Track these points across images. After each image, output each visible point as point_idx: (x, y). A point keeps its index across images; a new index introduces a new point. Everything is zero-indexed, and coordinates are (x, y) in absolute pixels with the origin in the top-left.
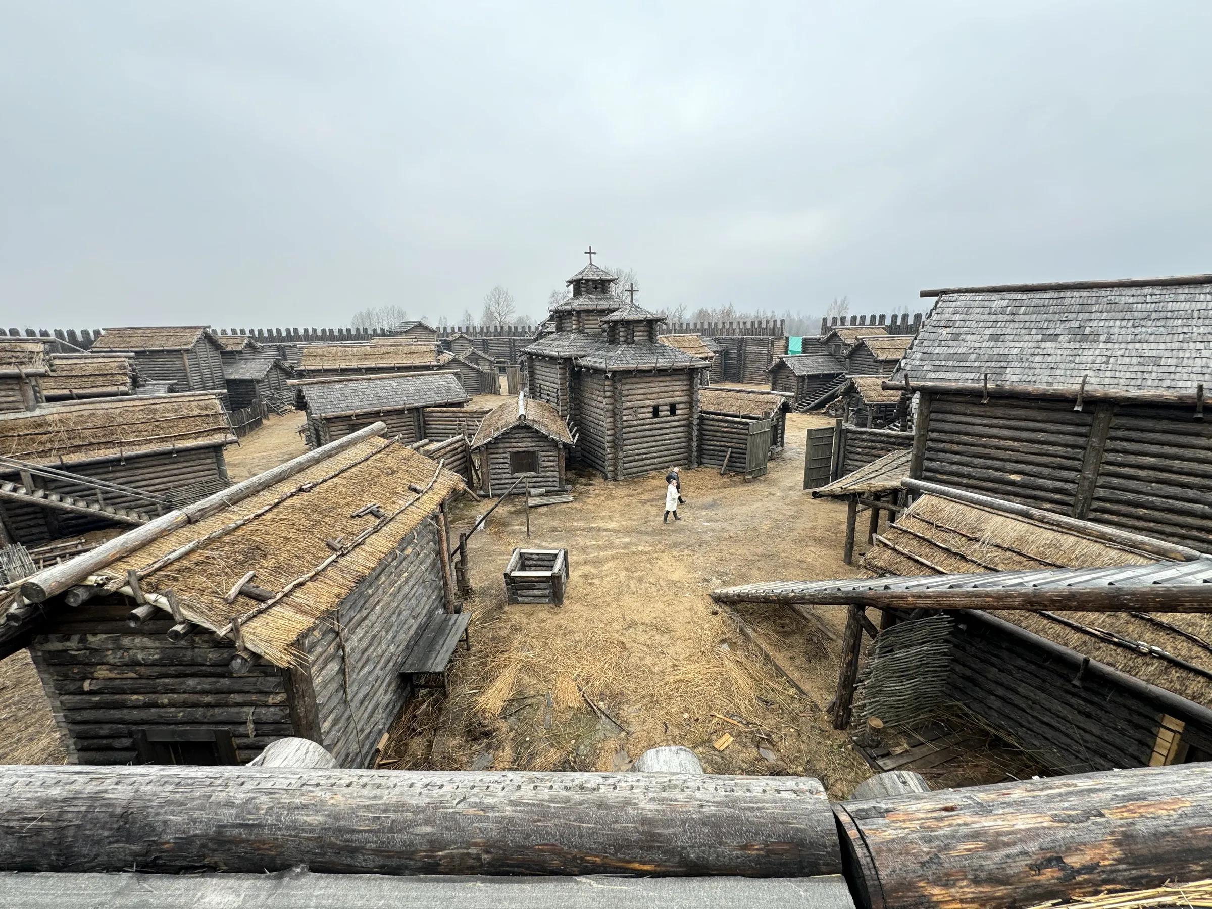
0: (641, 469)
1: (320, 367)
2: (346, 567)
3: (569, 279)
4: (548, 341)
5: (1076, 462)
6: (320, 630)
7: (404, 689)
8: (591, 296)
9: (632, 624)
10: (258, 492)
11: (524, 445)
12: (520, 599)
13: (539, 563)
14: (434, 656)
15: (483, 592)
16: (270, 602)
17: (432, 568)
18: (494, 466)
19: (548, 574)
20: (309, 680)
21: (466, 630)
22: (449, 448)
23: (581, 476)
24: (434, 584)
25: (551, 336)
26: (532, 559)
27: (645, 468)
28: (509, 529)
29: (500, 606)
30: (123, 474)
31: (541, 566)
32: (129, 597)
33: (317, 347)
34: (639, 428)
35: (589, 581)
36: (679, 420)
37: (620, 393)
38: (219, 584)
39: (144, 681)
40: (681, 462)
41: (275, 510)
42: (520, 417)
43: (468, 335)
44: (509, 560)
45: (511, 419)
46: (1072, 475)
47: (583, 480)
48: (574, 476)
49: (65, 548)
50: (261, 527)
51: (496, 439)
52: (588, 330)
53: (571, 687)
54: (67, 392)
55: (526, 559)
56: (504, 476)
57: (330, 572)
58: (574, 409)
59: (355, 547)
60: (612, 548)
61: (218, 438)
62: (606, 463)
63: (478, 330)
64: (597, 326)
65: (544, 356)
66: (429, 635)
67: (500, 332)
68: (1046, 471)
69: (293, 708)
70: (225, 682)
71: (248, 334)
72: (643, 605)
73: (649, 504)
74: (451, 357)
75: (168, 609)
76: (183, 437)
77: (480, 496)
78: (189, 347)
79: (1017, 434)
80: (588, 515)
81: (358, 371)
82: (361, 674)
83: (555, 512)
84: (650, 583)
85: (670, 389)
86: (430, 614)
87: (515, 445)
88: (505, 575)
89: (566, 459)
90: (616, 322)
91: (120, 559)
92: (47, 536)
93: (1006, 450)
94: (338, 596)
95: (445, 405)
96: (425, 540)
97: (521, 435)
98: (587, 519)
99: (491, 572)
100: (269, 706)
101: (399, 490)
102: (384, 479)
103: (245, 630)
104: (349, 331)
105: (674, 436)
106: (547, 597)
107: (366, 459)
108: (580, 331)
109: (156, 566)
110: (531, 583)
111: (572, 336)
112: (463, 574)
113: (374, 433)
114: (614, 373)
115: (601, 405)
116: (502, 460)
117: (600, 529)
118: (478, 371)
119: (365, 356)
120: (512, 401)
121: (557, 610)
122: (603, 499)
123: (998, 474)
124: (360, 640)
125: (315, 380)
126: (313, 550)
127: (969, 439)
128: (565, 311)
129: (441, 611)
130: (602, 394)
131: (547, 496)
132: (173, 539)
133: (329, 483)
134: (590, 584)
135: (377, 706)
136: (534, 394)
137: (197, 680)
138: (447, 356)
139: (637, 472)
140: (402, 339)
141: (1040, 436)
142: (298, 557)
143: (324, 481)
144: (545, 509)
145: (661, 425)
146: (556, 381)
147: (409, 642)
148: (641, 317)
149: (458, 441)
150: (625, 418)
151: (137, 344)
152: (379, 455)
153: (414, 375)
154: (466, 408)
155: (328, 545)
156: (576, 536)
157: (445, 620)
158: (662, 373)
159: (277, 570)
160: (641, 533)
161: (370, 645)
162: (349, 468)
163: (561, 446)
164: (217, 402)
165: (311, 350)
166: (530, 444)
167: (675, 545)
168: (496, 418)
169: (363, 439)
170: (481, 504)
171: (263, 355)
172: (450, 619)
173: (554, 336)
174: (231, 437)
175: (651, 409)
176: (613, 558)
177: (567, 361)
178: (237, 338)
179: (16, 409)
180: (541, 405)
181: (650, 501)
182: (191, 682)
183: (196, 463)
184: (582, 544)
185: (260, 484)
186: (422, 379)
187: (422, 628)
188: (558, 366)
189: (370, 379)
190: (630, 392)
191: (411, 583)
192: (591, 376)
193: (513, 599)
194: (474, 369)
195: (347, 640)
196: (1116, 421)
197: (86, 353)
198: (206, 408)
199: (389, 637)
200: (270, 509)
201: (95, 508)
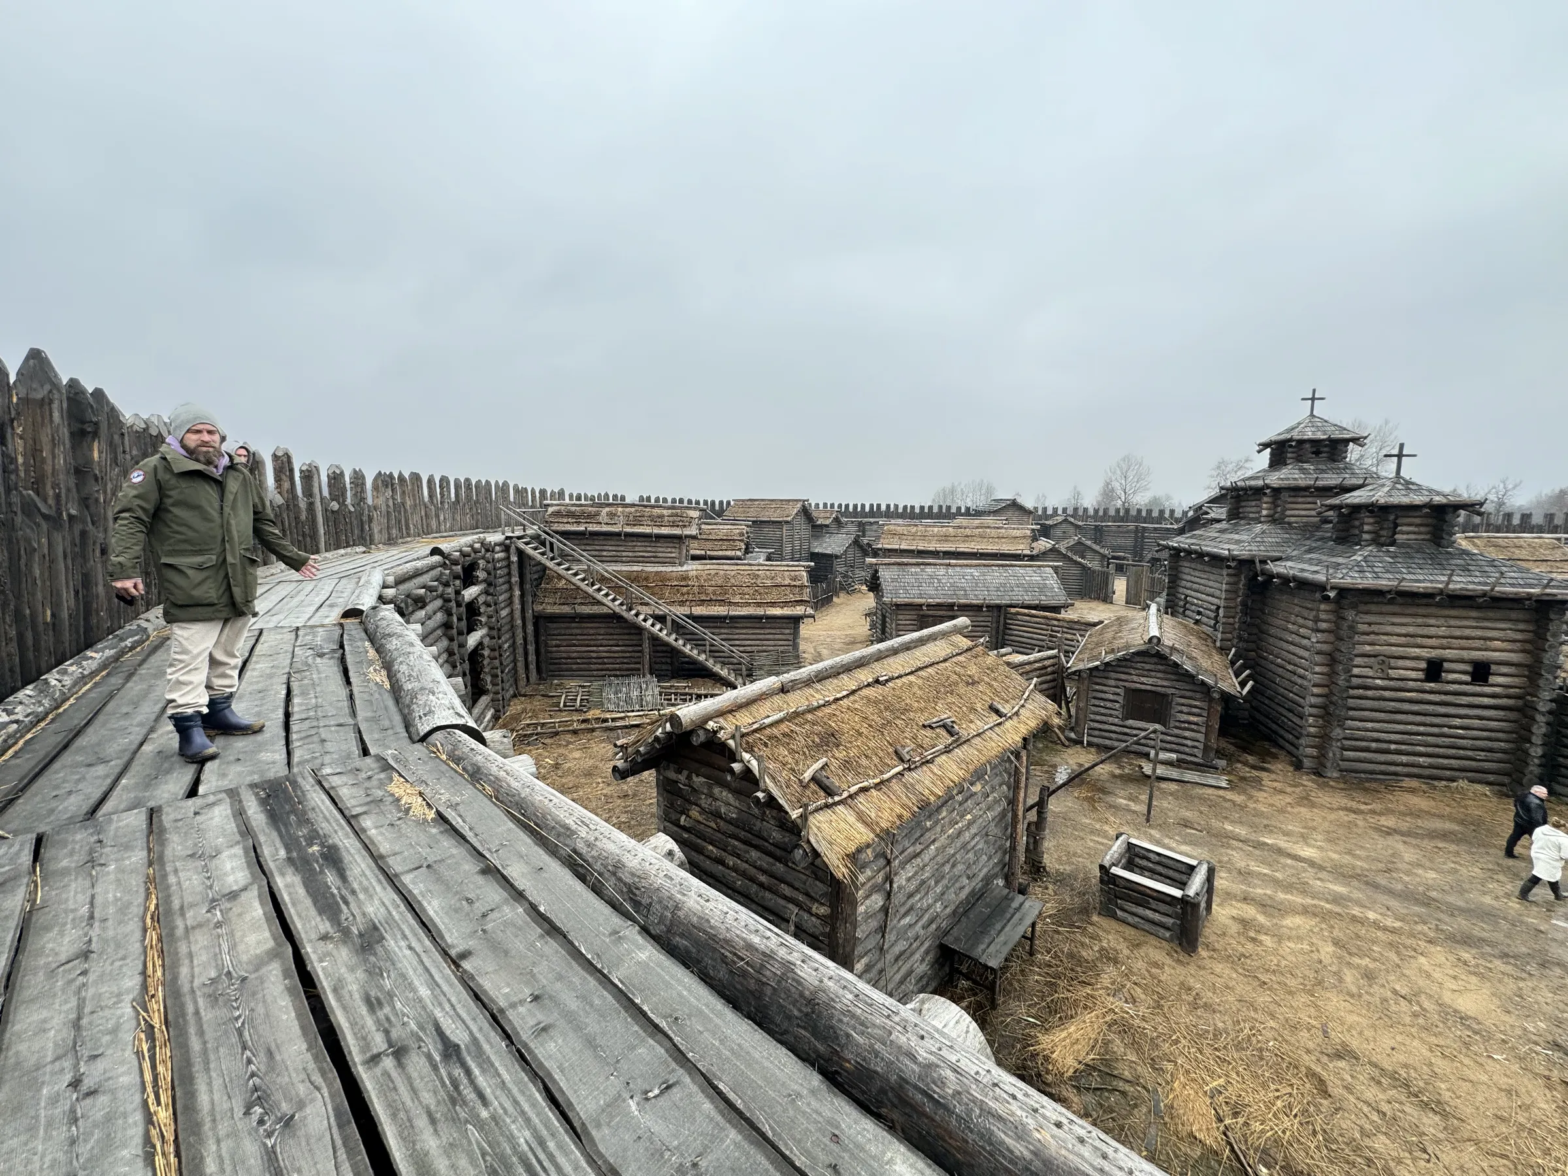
0: (1383, 767)
1: (897, 547)
2: (912, 785)
3: (1265, 439)
4: (1212, 532)
6: (874, 850)
7: (942, 966)
8: (1306, 466)
9: (1343, 1053)
10: (839, 674)
11: (1148, 682)
12: (1119, 912)
13: (1159, 869)
14: (987, 941)
15: (1061, 880)
16: (837, 798)
17: (1000, 820)
18: (1097, 702)
19: (1177, 893)
20: (854, 904)
21: (1033, 925)
22: (1037, 665)
23: (1245, 750)
24: (999, 843)
25: (1218, 526)
26: (1148, 859)
27: (1393, 768)
28: (1110, 799)
29: (1085, 911)
30: (726, 631)
31: (1161, 874)
32: (730, 749)
33: (897, 525)
34: (1387, 694)
35: (1252, 934)
36: (1494, 696)
37: (1351, 628)
38: (797, 763)
39: (720, 835)
40: (1491, 778)
41: (852, 698)
42: (1151, 639)
43: (1074, 518)
44: (1110, 848)
45: (1135, 640)
47: (1251, 759)
48: (1232, 748)
49: (678, 688)
50: (838, 713)
51: (1107, 664)
52: (1293, 519)
53: (1202, 1104)
54: (703, 552)
55: (1137, 855)
56: (1111, 719)
57: (894, 784)
58: (1247, 641)
59: (923, 763)
60: (1304, 892)
61: (799, 610)
62: (1303, 741)
63: (1091, 512)
64: (1313, 513)
65: (1201, 555)
66: (982, 909)
67: (1124, 515)
69: (834, 929)
70: (780, 868)
71: (836, 508)
72: (1374, 1026)
73: (1398, 837)
74: (1049, 546)
75: (756, 773)
76: (773, 604)
77: (1069, 739)
78: (789, 519)
80: (1257, 820)
81: (935, 554)
82: (902, 923)
83: (1192, 798)
84: (1395, 992)
85: (1479, 633)
86: (988, 880)
87: (1135, 678)
88: (1102, 867)
89: (1221, 717)
90: (1356, 508)
91: (730, 712)
92: (669, 673)
94: (900, 817)
95: (1035, 608)
96: (997, 781)
97: (1148, 667)
98: (1253, 826)
99: (1075, 854)
100: (812, 915)
101: (979, 706)
102: (962, 689)
103: (812, 820)
104: (931, 508)
105: (1476, 723)
106: (1168, 929)
107: (945, 660)
108: (1273, 520)
109: (755, 726)
110: (1144, 897)
111: (1259, 528)
112: (1036, 842)
113: (958, 631)
114: (1343, 592)
115: (1305, 642)
116: (1111, 697)
117: (1280, 851)
118: (1083, 567)
119: (946, 538)
120: (1136, 615)
121: (1183, 957)
122: (1289, 800)
124: (909, 879)
125: (893, 560)
126: (881, 754)
128: (1251, 488)
129: (1001, 882)
130: (1310, 624)
131: (1179, 767)
132: (768, 704)
133: (904, 679)
134: (1254, 940)
135: (910, 973)
136: (1172, 608)
137: (759, 854)
138: (1044, 544)
139: (1372, 772)
140: (989, 520)
142: (866, 757)
143: (900, 677)
144: (1173, 787)
145: (1443, 698)
146: (1218, 593)
147: (957, 907)
148: (1418, 499)
149: (1049, 658)
150: (1356, 671)
151: (753, 514)
152: (960, 658)
153: (1002, 566)
154: (1064, 615)
155: (896, 752)
156: (1229, 847)
157: (1006, 897)
158: (1458, 602)
159: (846, 764)
160: (1376, 886)
161: (917, 891)
162: (926, 667)
163: (1216, 696)
164: (805, 574)
165: (892, 527)
166: (1160, 682)
167: (1466, 941)
168: (1109, 635)
169: (944, 634)
170: (1070, 751)
171: (844, 530)
172: (1012, 899)
173: (1224, 525)
174: (810, 611)
175: (1423, 665)
176: (1305, 911)
177: (1245, 565)
178: (826, 512)
179: (673, 564)
180: (1186, 626)
181: (1402, 834)
182: (754, 854)
183: (778, 631)
184: (1241, 864)
185: (842, 666)
186: (1010, 570)
187: (976, 897)
188: (1225, 572)
189: (949, 565)
190: (1374, 628)
191: (973, 830)
192: (1291, 592)
193: (1108, 909)
194: (1080, 563)
195: (896, 874)
197: (719, 520)
198: (794, 579)
199: (938, 890)
200: (847, 696)
201: (702, 657)
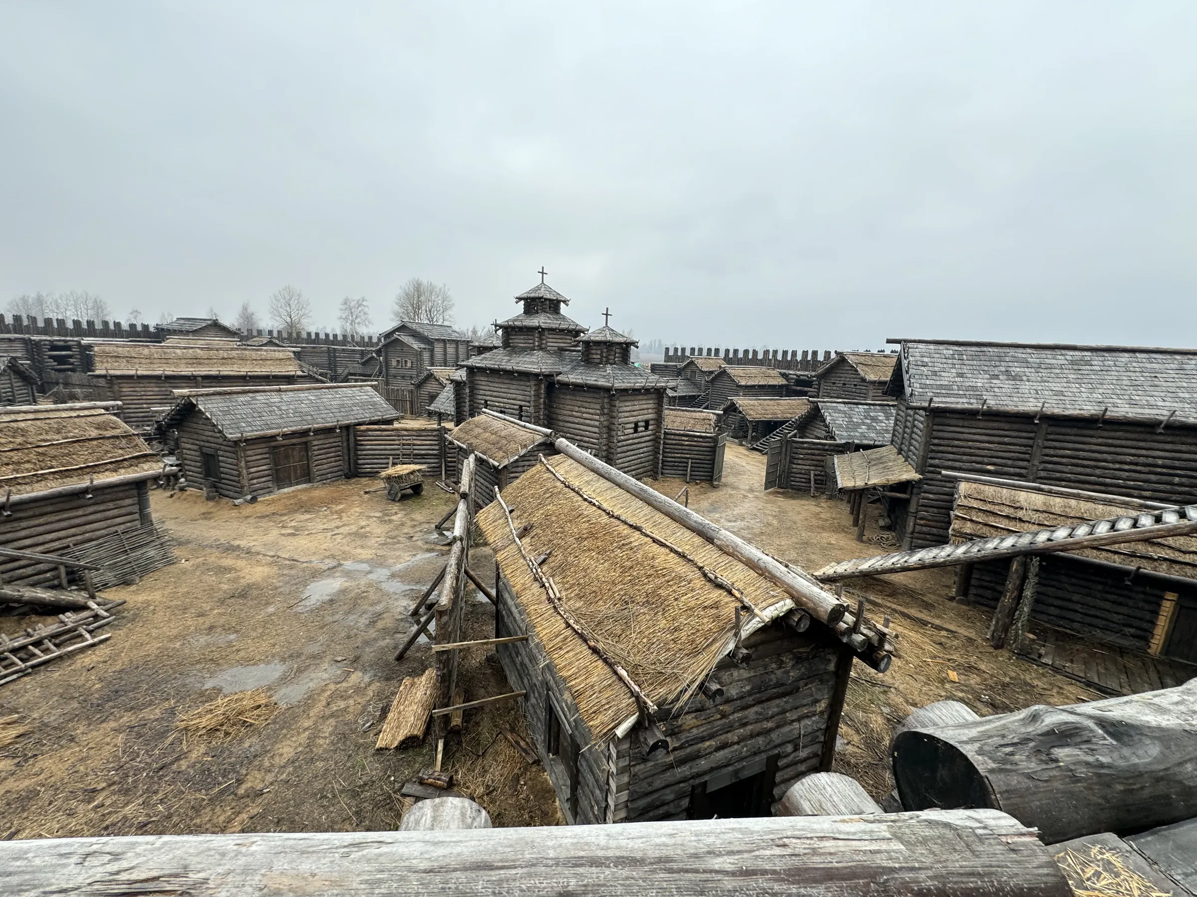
5: (1027, 456)
34: (624, 443)
36: (650, 435)
46: (1025, 464)
52: (550, 348)
68: (1010, 462)
79: (992, 439)
85: (646, 406)
90: (590, 343)
93: (984, 449)
95: (376, 423)
105: (645, 449)
123: (979, 466)
127: (960, 443)
141: (1006, 440)
145: (638, 440)
164: (115, 418)
175: (633, 425)
183: (110, 505)
196: (1051, 429)
